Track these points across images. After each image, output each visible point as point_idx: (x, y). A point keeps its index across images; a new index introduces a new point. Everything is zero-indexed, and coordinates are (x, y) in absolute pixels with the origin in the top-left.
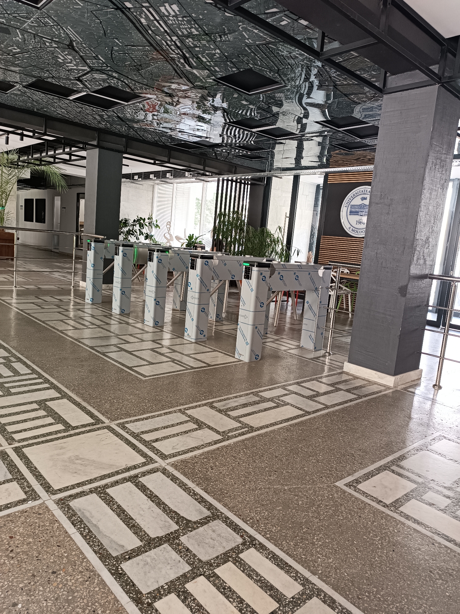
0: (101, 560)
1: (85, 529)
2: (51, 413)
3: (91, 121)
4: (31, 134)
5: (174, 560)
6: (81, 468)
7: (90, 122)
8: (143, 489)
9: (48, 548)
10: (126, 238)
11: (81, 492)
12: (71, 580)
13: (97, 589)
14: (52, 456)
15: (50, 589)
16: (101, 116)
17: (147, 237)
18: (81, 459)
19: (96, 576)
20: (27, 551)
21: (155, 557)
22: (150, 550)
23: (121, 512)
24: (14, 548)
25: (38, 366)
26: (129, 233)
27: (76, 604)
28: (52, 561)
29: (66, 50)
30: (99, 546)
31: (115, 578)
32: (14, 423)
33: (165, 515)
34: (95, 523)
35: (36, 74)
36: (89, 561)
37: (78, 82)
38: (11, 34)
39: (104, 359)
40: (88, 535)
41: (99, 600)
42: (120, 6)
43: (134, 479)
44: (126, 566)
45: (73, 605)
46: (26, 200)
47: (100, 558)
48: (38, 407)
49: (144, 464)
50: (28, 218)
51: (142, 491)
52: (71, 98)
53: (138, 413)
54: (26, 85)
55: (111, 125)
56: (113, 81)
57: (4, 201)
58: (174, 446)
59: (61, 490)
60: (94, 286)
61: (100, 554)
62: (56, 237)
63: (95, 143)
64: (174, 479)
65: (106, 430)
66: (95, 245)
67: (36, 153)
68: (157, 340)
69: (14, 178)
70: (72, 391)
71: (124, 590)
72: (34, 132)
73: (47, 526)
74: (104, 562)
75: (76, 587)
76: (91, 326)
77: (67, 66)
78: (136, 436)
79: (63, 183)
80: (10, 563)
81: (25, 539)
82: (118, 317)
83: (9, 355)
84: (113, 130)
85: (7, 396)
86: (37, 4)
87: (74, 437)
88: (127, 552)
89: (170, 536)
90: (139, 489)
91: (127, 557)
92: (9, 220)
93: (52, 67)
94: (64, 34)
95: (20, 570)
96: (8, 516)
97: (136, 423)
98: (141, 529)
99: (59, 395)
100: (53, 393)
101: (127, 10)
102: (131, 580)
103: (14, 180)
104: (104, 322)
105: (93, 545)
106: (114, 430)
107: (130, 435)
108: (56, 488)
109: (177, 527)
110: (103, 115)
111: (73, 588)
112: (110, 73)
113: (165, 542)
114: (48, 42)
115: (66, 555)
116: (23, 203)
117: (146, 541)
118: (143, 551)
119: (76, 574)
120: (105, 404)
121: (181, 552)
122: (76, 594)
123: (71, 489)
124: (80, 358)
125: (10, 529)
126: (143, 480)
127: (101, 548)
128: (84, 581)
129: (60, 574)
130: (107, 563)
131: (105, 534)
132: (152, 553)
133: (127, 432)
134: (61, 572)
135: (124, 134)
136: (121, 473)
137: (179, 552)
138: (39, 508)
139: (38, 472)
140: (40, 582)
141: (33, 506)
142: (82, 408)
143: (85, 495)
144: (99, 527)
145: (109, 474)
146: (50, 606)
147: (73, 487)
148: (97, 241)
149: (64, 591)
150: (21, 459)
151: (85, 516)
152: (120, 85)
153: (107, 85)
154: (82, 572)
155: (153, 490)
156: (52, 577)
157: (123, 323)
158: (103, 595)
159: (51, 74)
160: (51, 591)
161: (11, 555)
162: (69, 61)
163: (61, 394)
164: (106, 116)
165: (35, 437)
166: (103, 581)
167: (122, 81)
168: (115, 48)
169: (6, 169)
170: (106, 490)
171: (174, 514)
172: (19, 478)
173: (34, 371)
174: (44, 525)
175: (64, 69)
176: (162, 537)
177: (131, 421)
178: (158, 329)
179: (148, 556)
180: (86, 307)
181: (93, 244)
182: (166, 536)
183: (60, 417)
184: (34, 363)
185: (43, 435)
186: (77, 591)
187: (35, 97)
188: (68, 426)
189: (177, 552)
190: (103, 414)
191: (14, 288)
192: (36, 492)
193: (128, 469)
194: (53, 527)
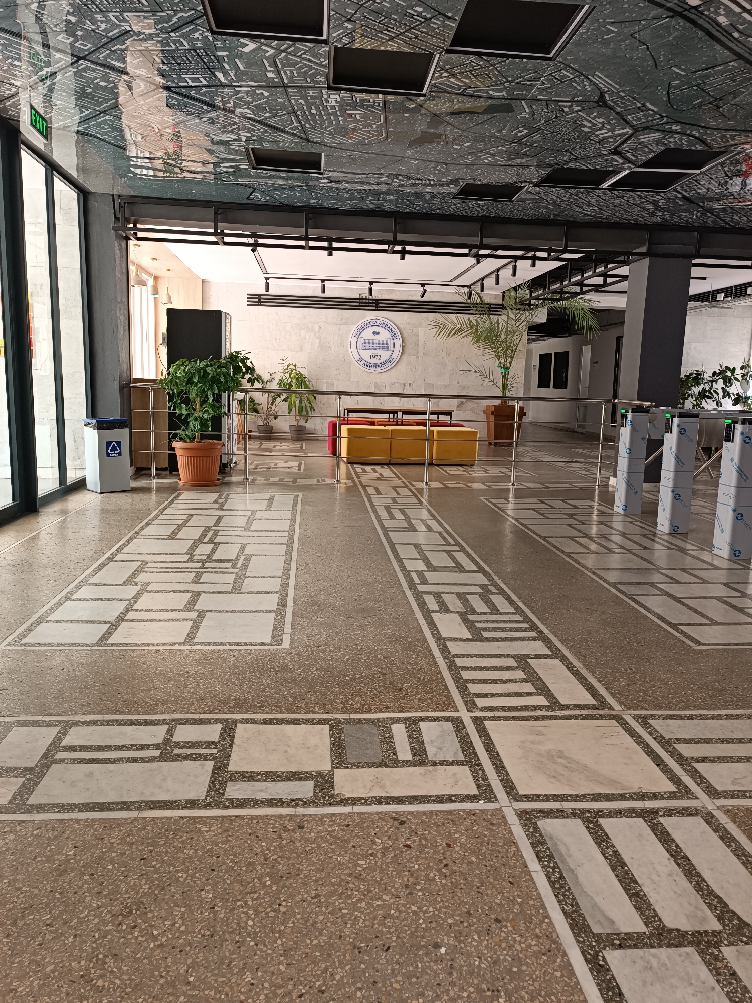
0: (572, 930)
1: (554, 871)
2: (533, 677)
3: (637, 215)
4: (545, 255)
5: (704, 983)
6: (564, 773)
7: (636, 217)
8: (665, 838)
9: (495, 879)
10: (698, 405)
11: (558, 810)
12: (520, 942)
13: (558, 974)
14: (523, 742)
15: (488, 944)
16: (655, 203)
17: (736, 402)
18: (566, 758)
19: (559, 952)
20: (466, 874)
21: (667, 962)
22: (660, 946)
23: (618, 864)
24: (450, 862)
25: (525, 604)
26: (703, 395)
27: (522, 984)
28: (498, 901)
29: (595, 110)
30: (572, 906)
31: (590, 969)
32: (479, 682)
33: (698, 896)
34: (572, 867)
35: (551, 161)
36: (553, 924)
37: (615, 157)
38: (514, 111)
39: (630, 606)
40: (558, 881)
41: (558, 993)
42: (679, 9)
43: (649, 816)
44: (613, 958)
45: (517, 983)
46: (542, 356)
47: (572, 927)
48: (516, 665)
49: (672, 796)
50: (543, 383)
51: (661, 841)
52: (605, 185)
53: (676, 705)
54: (537, 182)
55: (672, 214)
56: (672, 140)
57: (509, 360)
58: (736, 779)
59: (528, 798)
60: (629, 485)
61: (572, 919)
62: (582, 409)
63: (643, 249)
64: (727, 838)
65: (614, 722)
66: (633, 417)
67: (554, 283)
68: (733, 583)
69: (524, 324)
70: (570, 649)
71: (602, 995)
72: (549, 251)
73: (499, 846)
74: (576, 935)
75: (526, 956)
76: (617, 551)
77: (597, 136)
78: (666, 744)
79: (593, 323)
80: (441, 882)
81: (467, 854)
82: (666, 537)
83: (488, 583)
84: (676, 222)
85: (476, 641)
86: (549, 53)
87: (561, 721)
88: (618, 934)
89: (702, 937)
90: (657, 835)
91: (617, 942)
92: (514, 387)
93: (573, 143)
94: (590, 85)
95: (453, 897)
96: (450, 812)
97: (669, 721)
98: (649, 905)
99: (548, 652)
100: (539, 648)
101: (693, 10)
102: (617, 984)
103: (524, 327)
104: (640, 545)
105: (564, 900)
106: (628, 724)
107: (654, 738)
108: (522, 793)
109: (718, 927)
110: (657, 201)
111: (521, 956)
112: (667, 127)
113: (691, 944)
114: (566, 106)
115: (520, 900)
116: (536, 361)
117: (655, 929)
118: (646, 943)
119: (530, 936)
120: (618, 679)
121: (719, 974)
122: (524, 968)
123: (543, 801)
124: (590, 600)
125: (449, 832)
126: (667, 823)
127: (576, 911)
128: (540, 952)
129: (506, 927)
130: (581, 940)
131: (586, 890)
132: (664, 953)
133: (650, 734)
134: (509, 925)
135: (697, 224)
136: (628, 800)
137: (717, 972)
138: (492, 815)
139: (501, 761)
140: (476, 926)
141: (485, 810)
142: (581, 679)
143: (564, 817)
144: (578, 875)
145: (607, 795)
146: (485, 969)
147: (547, 798)
148: (637, 410)
149: (507, 955)
150: (480, 736)
151: (558, 850)
152: (685, 143)
153: (663, 148)
154: (540, 938)
155: (682, 845)
156: (494, 926)
157: (672, 549)
158: (566, 988)
159: (573, 155)
160: (489, 947)
161: (444, 870)
162: (600, 126)
163: (551, 650)
164: (663, 201)
165: (504, 709)
166: (570, 965)
167: (689, 136)
168: (674, 83)
169: (513, 313)
170: (600, 820)
171: (717, 900)
172: (473, 762)
173: (519, 611)
174: (496, 843)
175: (592, 142)
176: (687, 932)
177: (660, 716)
178: (739, 564)
179: (654, 956)
180: (615, 518)
181: (629, 416)
182: (693, 934)
183: (545, 685)
184: (520, 598)
185: (516, 708)
186: (527, 964)
187: (551, 197)
188: (554, 703)
189: (711, 971)
190: (613, 695)
191: (511, 487)
192: (492, 790)
193: (643, 797)
194: (507, 850)
